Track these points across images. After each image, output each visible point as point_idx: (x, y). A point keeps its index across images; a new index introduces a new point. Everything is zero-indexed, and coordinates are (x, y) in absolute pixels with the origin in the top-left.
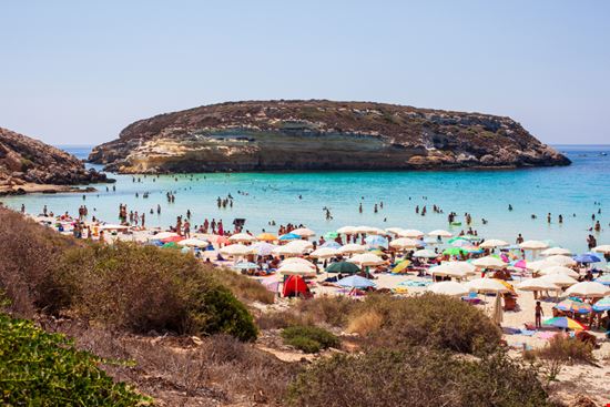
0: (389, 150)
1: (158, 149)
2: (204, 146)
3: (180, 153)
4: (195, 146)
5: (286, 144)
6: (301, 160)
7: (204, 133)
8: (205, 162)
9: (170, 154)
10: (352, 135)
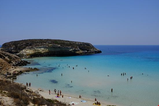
0: (73, 51)
1: (28, 52)
2: (37, 51)
3: (33, 53)
4: (35, 51)
5: (53, 50)
6: (56, 53)
7: (37, 48)
8: (37, 54)
9: (31, 53)
10: (66, 47)
